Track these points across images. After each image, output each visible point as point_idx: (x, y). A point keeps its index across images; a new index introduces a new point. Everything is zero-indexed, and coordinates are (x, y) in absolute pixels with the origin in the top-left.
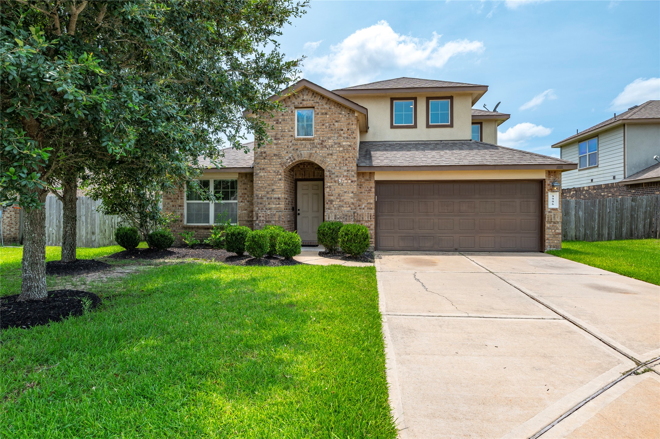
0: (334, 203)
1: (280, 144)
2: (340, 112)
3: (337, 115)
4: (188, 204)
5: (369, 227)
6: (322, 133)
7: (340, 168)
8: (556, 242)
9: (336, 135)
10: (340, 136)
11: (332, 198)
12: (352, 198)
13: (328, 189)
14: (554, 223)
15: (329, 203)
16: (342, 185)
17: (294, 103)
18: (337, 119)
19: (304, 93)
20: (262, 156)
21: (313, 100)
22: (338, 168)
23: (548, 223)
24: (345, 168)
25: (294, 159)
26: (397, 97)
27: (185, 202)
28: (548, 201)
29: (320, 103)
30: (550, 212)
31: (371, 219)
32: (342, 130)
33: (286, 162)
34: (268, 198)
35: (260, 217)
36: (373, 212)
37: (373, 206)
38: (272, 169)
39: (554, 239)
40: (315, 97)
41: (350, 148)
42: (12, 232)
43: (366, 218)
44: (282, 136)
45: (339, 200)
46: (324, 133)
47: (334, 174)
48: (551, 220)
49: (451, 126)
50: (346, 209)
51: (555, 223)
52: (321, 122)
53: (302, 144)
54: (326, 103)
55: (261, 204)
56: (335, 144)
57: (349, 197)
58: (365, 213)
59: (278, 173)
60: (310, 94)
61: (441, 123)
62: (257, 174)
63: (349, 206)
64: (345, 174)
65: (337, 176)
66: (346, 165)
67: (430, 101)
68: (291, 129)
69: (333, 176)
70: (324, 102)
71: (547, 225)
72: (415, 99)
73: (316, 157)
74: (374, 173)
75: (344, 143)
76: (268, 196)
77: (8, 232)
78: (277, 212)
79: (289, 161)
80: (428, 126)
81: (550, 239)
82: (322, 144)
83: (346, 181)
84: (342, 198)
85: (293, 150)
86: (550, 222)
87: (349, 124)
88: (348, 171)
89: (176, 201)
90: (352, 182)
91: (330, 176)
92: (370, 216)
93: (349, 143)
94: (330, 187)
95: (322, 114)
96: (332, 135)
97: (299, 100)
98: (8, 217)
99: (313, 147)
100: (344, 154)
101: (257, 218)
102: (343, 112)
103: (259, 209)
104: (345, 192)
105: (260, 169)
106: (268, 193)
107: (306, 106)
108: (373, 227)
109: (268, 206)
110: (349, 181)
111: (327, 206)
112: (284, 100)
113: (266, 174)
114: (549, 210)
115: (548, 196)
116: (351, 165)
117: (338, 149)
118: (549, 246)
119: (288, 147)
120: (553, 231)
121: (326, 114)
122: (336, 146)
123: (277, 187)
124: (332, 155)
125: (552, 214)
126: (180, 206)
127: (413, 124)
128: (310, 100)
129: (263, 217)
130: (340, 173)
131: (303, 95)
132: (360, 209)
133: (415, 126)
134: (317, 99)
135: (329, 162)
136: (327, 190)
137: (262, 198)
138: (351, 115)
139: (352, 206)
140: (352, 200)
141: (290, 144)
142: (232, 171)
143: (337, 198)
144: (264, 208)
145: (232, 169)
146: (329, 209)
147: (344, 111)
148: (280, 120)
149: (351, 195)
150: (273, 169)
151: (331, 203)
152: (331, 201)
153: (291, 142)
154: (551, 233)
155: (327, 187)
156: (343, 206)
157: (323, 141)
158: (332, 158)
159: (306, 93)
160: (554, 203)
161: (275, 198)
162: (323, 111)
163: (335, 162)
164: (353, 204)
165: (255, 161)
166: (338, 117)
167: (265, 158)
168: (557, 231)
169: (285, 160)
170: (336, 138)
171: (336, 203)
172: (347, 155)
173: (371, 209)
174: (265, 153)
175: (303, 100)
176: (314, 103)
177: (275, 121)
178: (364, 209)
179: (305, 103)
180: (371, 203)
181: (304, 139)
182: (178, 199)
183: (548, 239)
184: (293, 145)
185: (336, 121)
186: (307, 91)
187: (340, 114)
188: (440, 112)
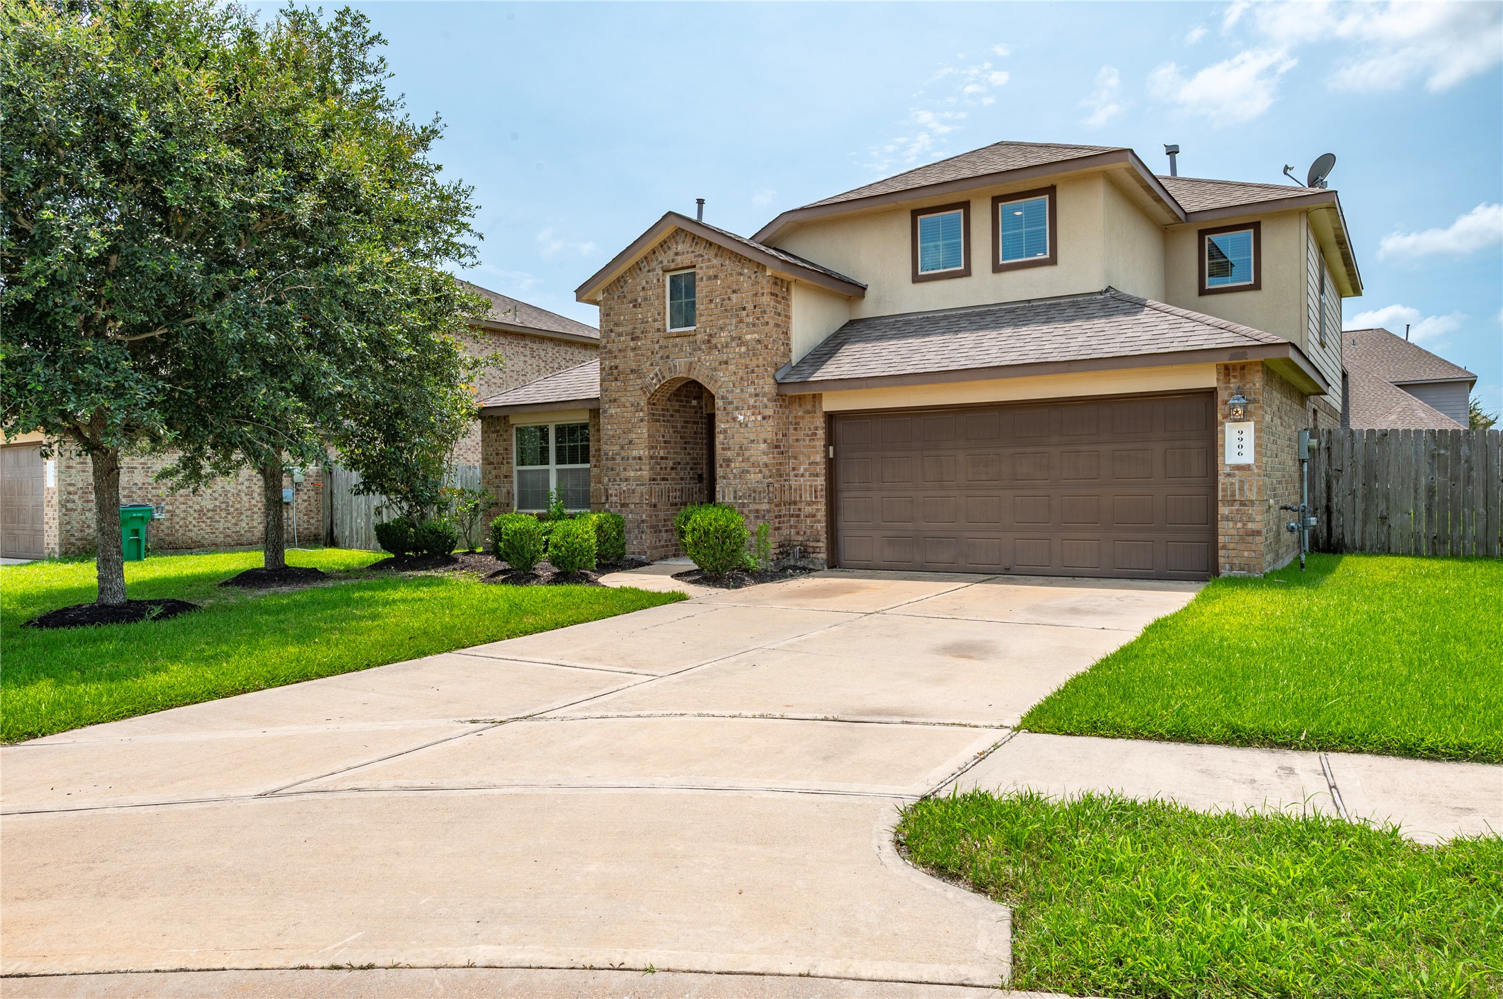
0: (733, 465)
1: (640, 348)
2: (740, 271)
3: (735, 277)
4: (519, 471)
5: (814, 516)
6: (710, 318)
7: (742, 390)
8: (1246, 554)
9: (734, 321)
10: (741, 321)
11: (729, 453)
12: (764, 453)
13: (722, 436)
14: (1242, 504)
15: (724, 465)
16: (747, 426)
17: (661, 262)
18: (735, 287)
19: (678, 238)
20: (611, 374)
21: (693, 252)
22: (738, 391)
23: (1224, 505)
24: (751, 390)
25: (664, 378)
26: (926, 205)
27: (516, 468)
28: (1223, 446)
29: (706, 257)
30: (1229, 475)
31: (816, 497)
32: (744, 309)
33: (650, 384)
34: (623, 459)
35: (611, 495)
36: (821, 482)
37: (821, 469)
38: (627, 399)
39: (1242, 547)
40: (697, 243)
41: (759, 346)
42: (312, 525)
43: (807, 497)
44: (643, 332)
45: (741, 459)
46: (712, 318)
47: (731, 403)
48: (1233, 495)
49: (1052, 261)
50: (754, 477)
51: (1245, 505)
52: (707, 296)
53: (676, 345)
54: (716, 255)
55: (612, 470)
56: (733, 339)
57: (759, 452)
58: (806, 486)
59: (638, 408)
60: (689, 240)
61: (1027, 256)
62: (605, 412)
63: (760, 472)
64: (751, 401)
65: (737, 408)
66: (753, 382)
67: (1000, 204)
68: (657, 316)
69: (730, 408)
70: (712, 252)
71: (1223, 510)
72: (965, 205)
73: (699, 370)
74: (821, 395)
75: (748, 337)
76: (624, 454)
77: (306, 526)
78: (637, 485)
79: (654, 381)
80: (997, 268)
81: (1231, 546)
82: (709, 341)
83: (753, 418)
84: (747, 454)
85: (662, 357)
86: (1232, 502)
87: (756, 295)
88: (756, 395)
89: (500, 468)
90: (764, 418)
91: (725, 409)
92: (816, 491)
93: (756, 336)
94: (725, 431)
95: (709, 278)
96: (727, 321)
97: (671, 253)
98: (305, 501)
99: (695, 350)
100: (748, 359)
101: (607, 499)
102: (746, 271)
103: (609, 480)
104: (753, 441)
105: (610, 401)
106: (622, 448)
107: (680, 266)
108: (821, 515)
109: (623, 475)
110: (759, 418)
111: (719, 472)
112: (646, 258)
113: (618, 410)
114: (1228, 470)
115: (1223, 432)
116: (761, 382)
117: (737, 350)
118: (1227, 566)
119: (652, 353)
120: (1239, 525)
121: (716, 277)
122: (734, 344)
123: (637, 436)
124: (726, 363)
125: (1235, 480)
126: (506, 477)
127: (962, 268)
128: (688, 252)
129: (616, 496)
130: (743, 400)
131: (677, 243)
132: (796, 476)
133: (967, 272)
134: (700, 250)
135: (723, 379)
136: (719, 438)
137: (613, 459)
138: (759, 275)
139: (764, 470)
140: (765, 459)
141: (657, 347)
142: (572, 406)
143: (738, 455)
144: (618, 479)
145: (572, 403)
146: (724, 478)
147: (748, 268)
148: (639, 300)
149: (763, 446)
150: (630, 399)
151: (728, 466)
152: (728, 461)
153: (658, 342)
154: (1233, 532)
155: (721, 433)
156: (748, 472)
157: (710, 335)
158: (727, 369)
159: (680, 238)
160: (1242, 451)
161: (634, 458)
162: (711, 272)
163: (733, 378)
164: (766, 465)
165: (601, 385)
166: (738, 281)
167: (616, 379)
168: (1250, 526)
169: (648, 380)
170: (733, 328)
171: (736, 465)
172: (754, 363)
173: (817, 475)
174: (616, 368)
175: (677, 254)
176: (695, 257)
177: (630, 302)
178: (803, 475)
179: (679, 258)
180: (817, 463)
181: (679, 335)
182: (502, 463)
183: (1224, 548)
184: (661, 347)
185: (734, 292)
186: (683, 235)
187: (741, 274)
188: (1024, 230)
